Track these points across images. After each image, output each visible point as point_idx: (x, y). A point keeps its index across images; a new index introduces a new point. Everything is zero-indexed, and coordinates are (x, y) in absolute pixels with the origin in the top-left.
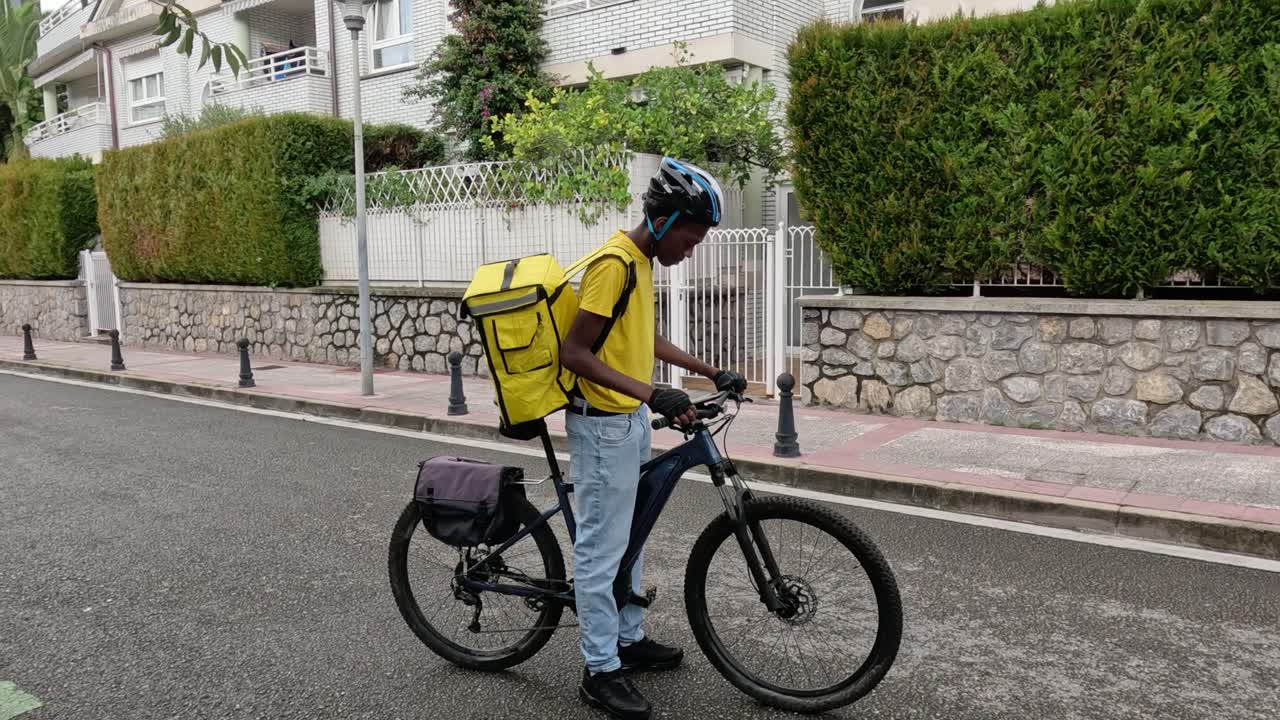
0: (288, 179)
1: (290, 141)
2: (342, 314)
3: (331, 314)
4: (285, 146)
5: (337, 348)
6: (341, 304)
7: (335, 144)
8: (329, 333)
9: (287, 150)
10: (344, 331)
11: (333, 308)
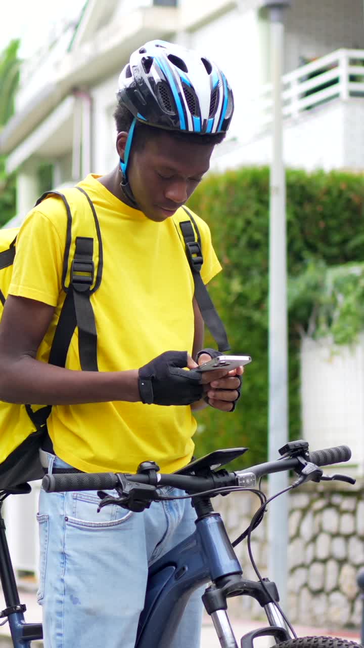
0: (243, 283)
1: (249, 214)
2: (321, 530)
3: (307, 529)
4: (240, 223)
5: (316, 593)
6: (321, 511)
7: (333, 216)
8: (303, 566)
9: (244, 231)
10: (324, 561)
11: (309, 518)
